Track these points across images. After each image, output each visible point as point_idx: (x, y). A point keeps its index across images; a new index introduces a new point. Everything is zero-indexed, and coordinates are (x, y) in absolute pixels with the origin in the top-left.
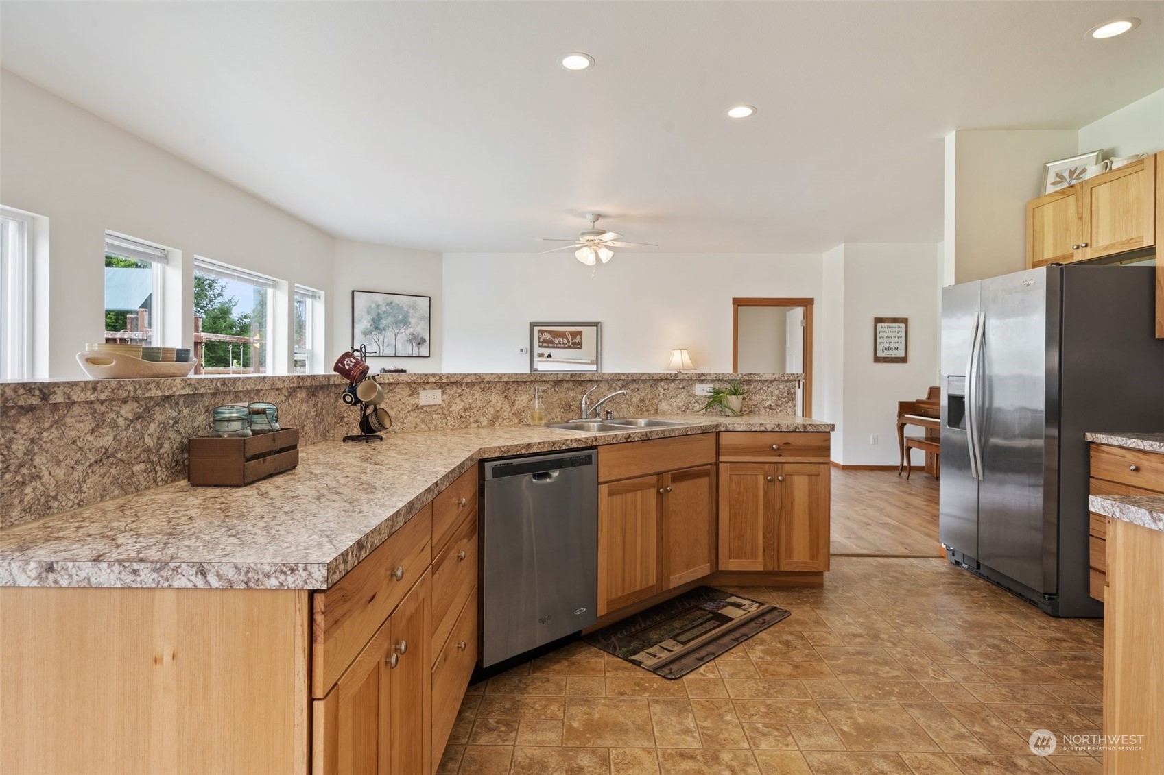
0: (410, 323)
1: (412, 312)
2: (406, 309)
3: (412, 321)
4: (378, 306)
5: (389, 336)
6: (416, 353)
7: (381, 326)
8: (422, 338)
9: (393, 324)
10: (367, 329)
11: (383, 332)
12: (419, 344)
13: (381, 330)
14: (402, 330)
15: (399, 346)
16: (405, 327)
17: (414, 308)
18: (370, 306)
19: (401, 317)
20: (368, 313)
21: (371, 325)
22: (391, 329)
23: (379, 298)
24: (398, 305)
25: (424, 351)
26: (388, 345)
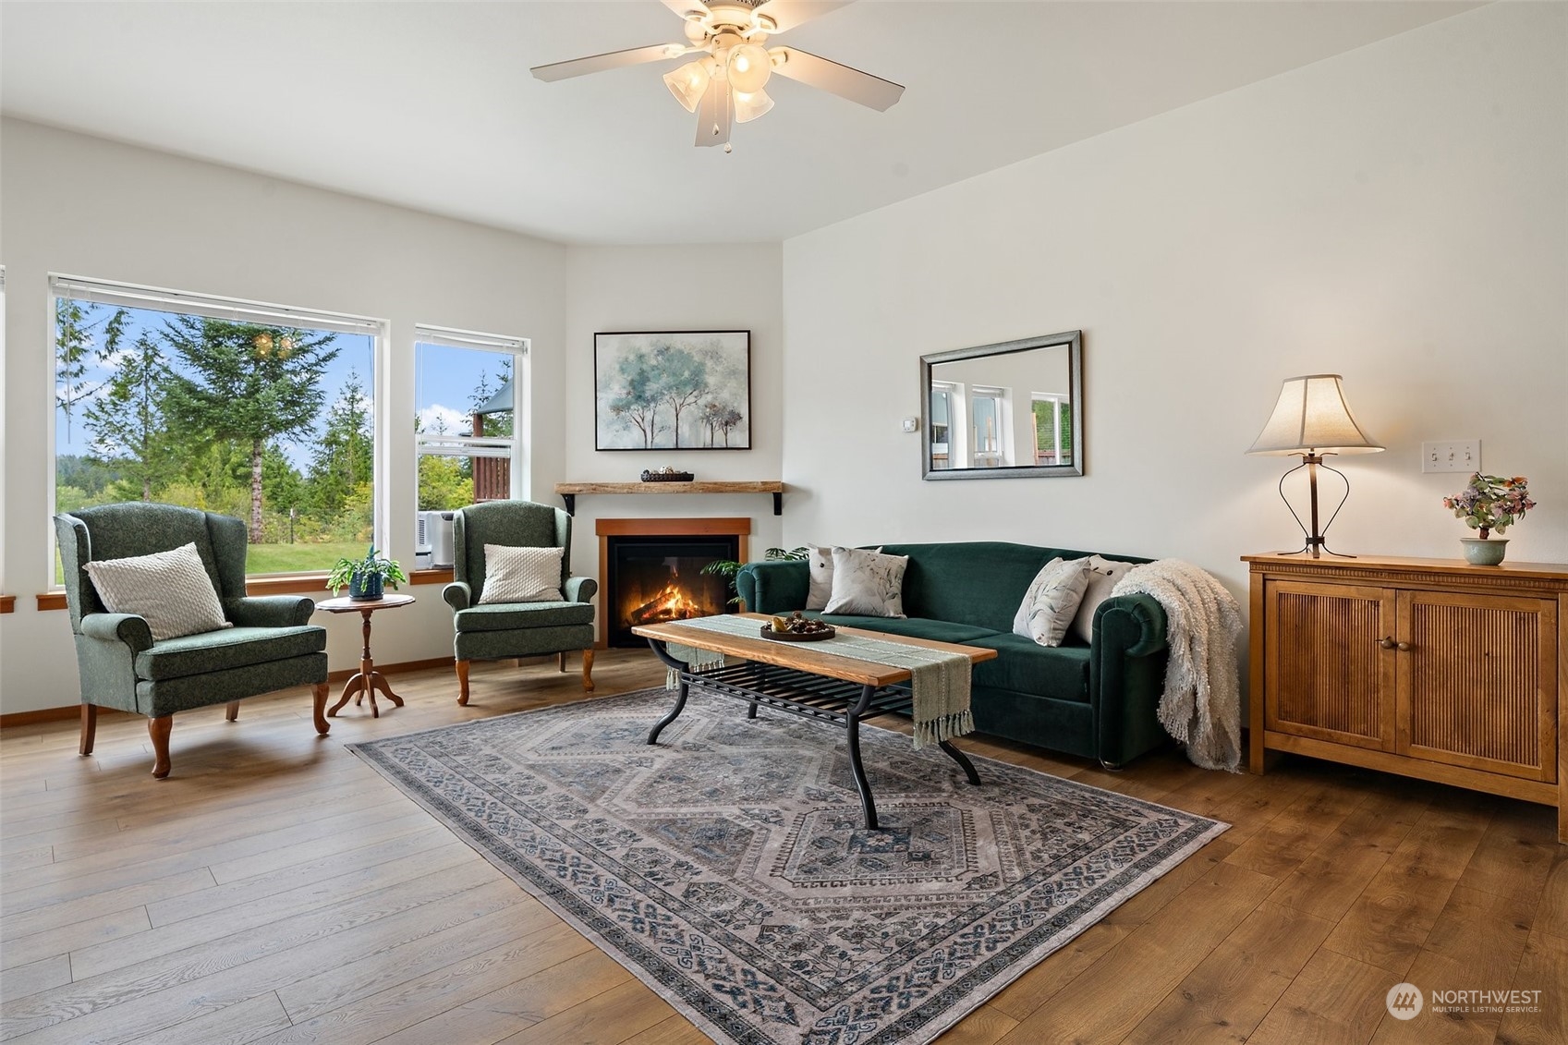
0: (706, 385)
1: (709, 363)
2: (697, 358)
3: (711, 380)
4: (641, 357)
5: (664, 411)
6: (719, 440)
7: (648, 394)
8: (732, 413)
9: (670, 388)
10: (621, 400)
11: (652, 405)
12: (727, 424)
13: (648, 402)
14: (691, 399)
15: (685, 430)
16: (695, 393)
17: (715, 355)
18: (627, 359)
19: (687, 374)
20: (622, 370)
21: (629, 393)
22: (667, 397)
23: (643, 343)
24: (681, 352)
25: (738, 437)
26: (662, 429)
